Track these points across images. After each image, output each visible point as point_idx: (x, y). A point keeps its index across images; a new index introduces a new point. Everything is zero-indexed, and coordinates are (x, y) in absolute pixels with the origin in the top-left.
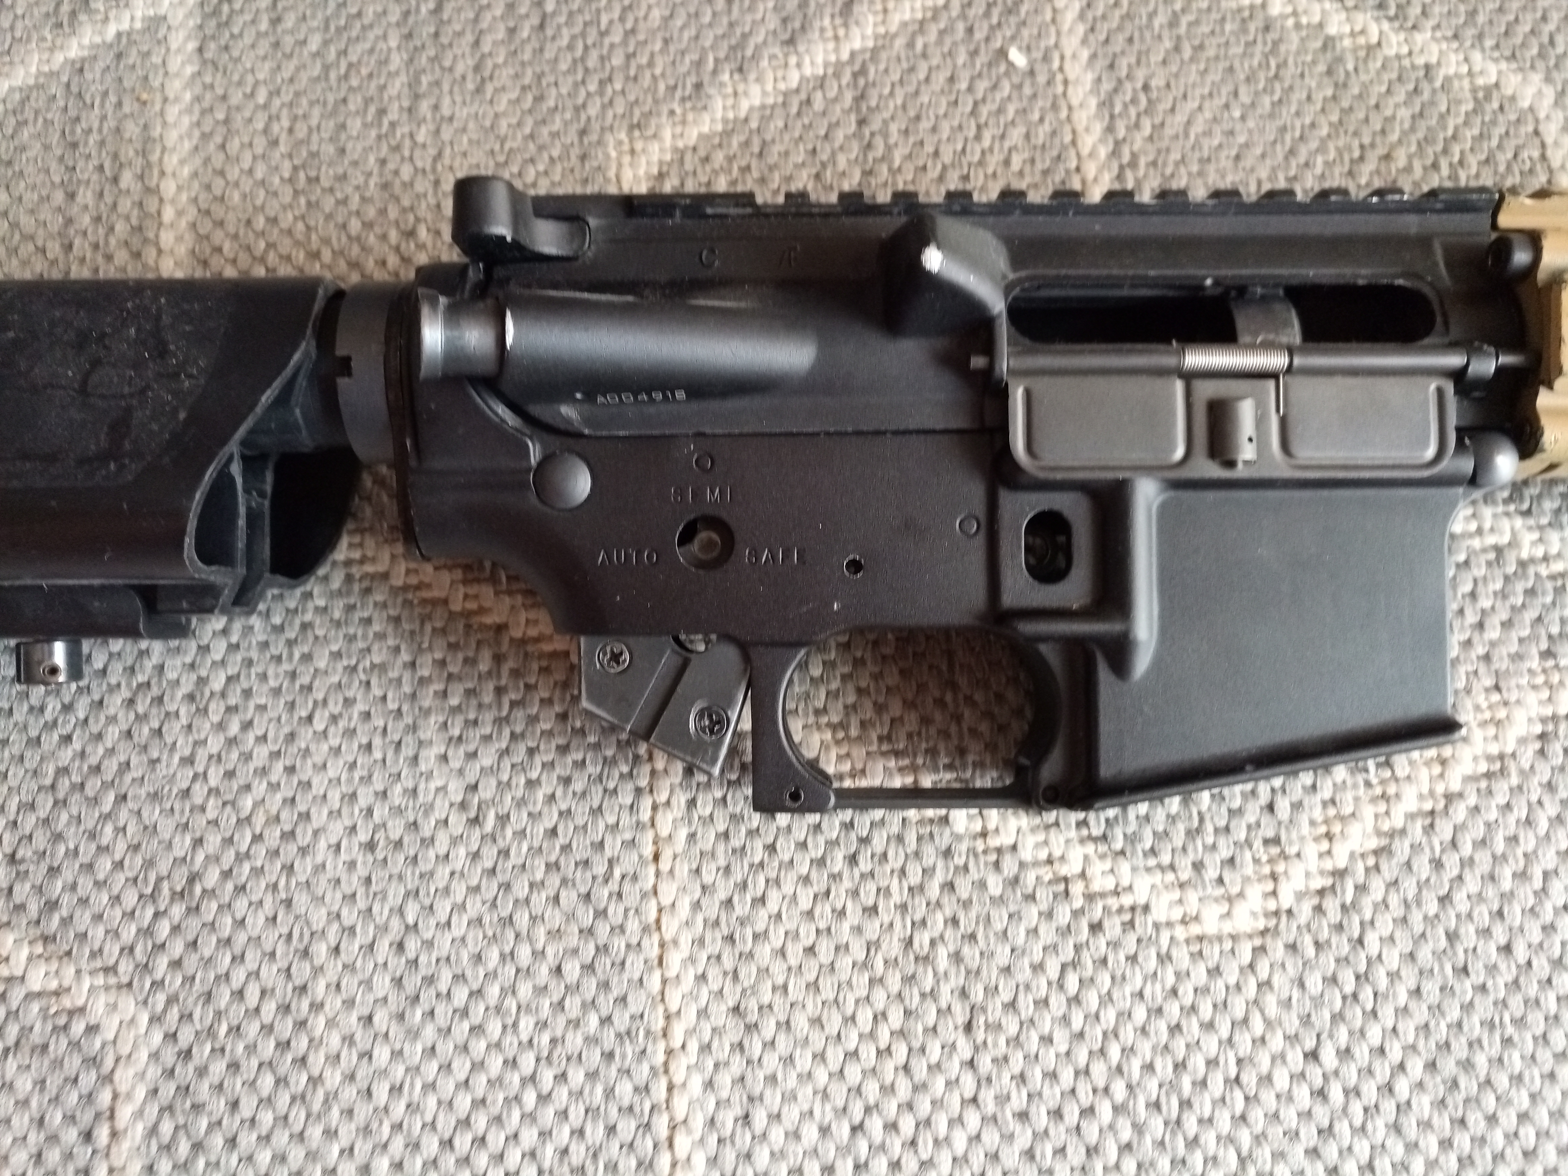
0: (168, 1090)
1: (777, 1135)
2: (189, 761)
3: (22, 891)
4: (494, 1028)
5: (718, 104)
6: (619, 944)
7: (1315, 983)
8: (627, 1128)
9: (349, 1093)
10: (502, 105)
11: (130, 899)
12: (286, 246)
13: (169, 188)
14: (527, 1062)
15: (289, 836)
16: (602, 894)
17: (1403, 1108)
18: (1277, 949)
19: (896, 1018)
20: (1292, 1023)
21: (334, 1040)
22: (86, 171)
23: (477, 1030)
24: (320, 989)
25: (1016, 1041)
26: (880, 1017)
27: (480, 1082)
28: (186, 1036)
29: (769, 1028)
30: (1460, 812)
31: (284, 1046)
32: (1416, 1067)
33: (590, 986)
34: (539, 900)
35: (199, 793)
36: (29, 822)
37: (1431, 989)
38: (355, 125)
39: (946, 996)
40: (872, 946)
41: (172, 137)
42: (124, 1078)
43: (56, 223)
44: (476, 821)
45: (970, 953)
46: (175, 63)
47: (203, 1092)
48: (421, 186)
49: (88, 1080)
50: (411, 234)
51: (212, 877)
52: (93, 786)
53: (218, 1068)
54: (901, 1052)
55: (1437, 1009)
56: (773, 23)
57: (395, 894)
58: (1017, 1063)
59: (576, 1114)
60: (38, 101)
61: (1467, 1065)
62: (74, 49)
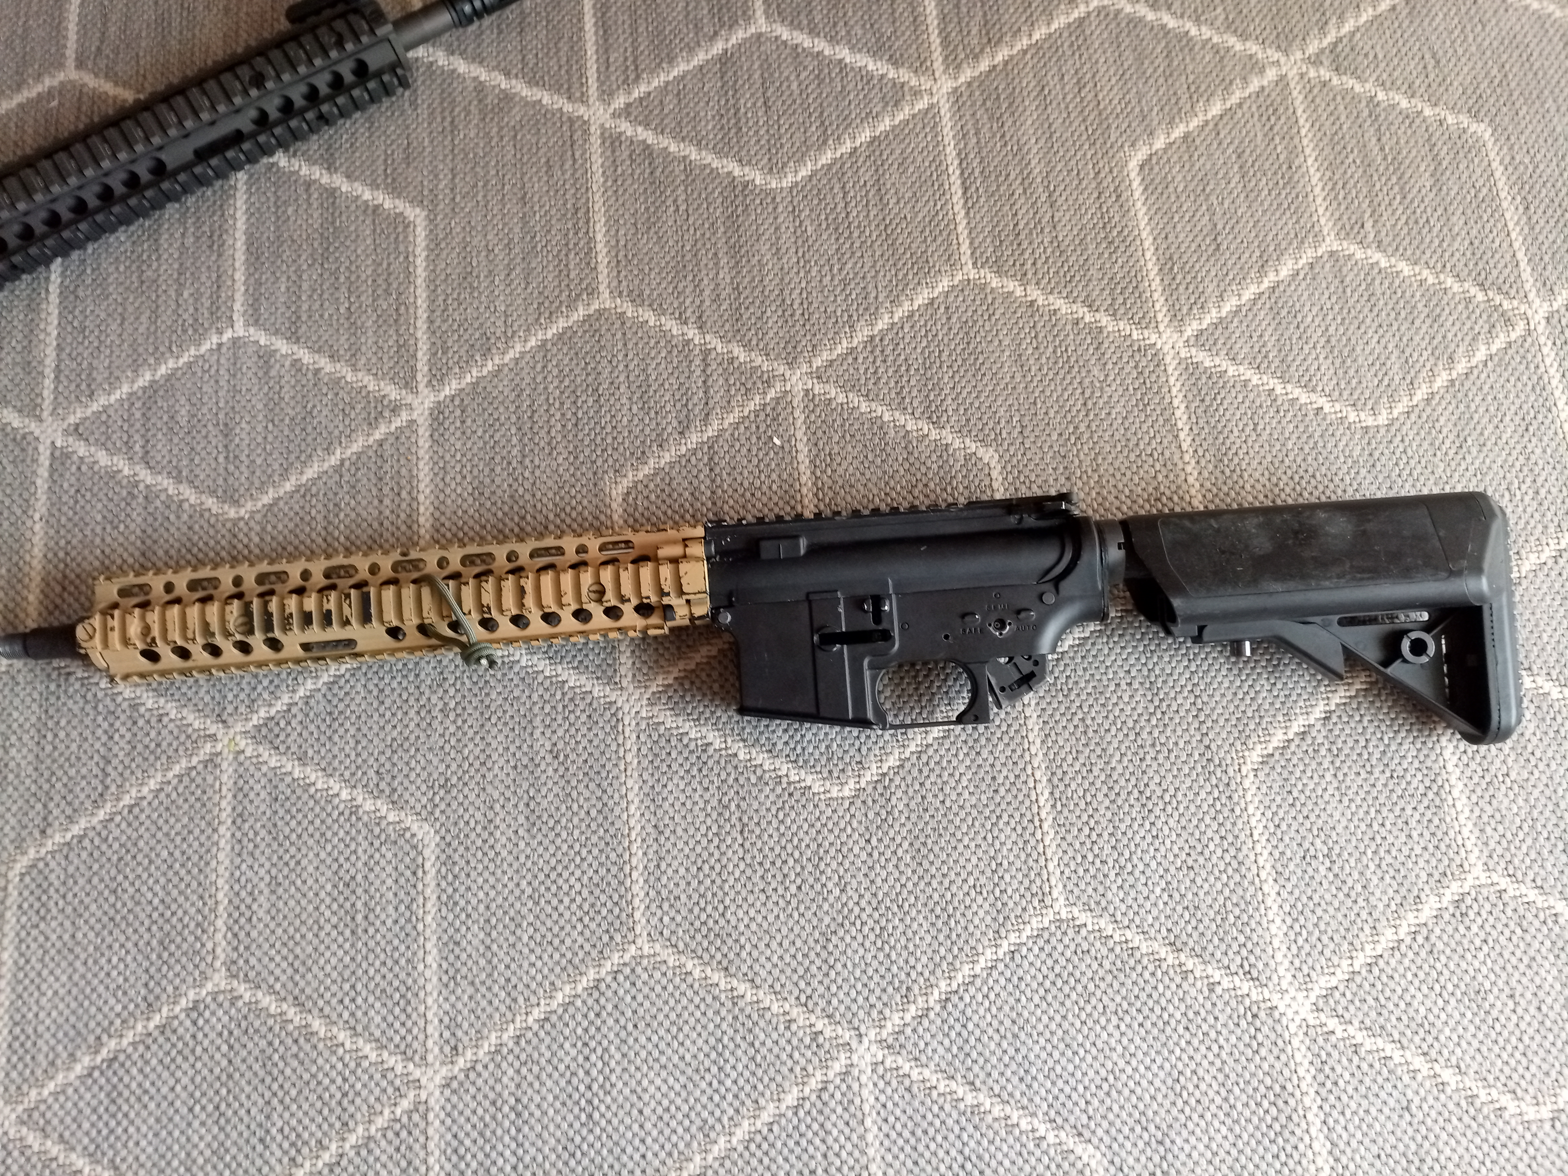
0: (443, 857)
1: (670, 872)
2: (442, 735)
3: (383, 785)
4: (564, 835)
5: (651, 462)
6: (611, 803)
7: (871, 815)
8: (614, 870)
9: (510, 858)
10: (560, 460)
11: (424, 788)
12: (471, 523)
13: (421, 498)
14: (577, 847)
15: (483, 764)
16: (605, 784)
17: (900, 859)
18: (858, 803)
19: (715, 829)
20: (862, 830)
21: (504, 840)
22: (386, 490)
23: (558, 835)
24: (498, 821)
25: (759, 837)
26: (709, 828)
27: (559, 856)
28: (448, 838)
29: (667, 833)
30: (931, 752)
31: (485, 841)
32: (906, 845)
33: (600, 819)
34: (581, 787)
35: (447, 748)
36: (382, 759)
37: (914, 817)
38: (498, 469)
39: (734, 820)
40: (707, 802)
41: (421, 475)
42: (427, 853)
43: (375, 513)
44: (556, 757)
45: (744, 805)
46: (421, 442)
47: (456, 857)
48: (528, 497)
49: (413, 854)
50: (523, 518)
51: (454, 780)
52: (406, 745)
53: (461, 849)
54: (716, 841)
55: (915, 824)
56: (675, 423)
57: (525, 786)
58: (759, 844)
59: (595, 865)
60: (364, 458)
61: (924, 844)
62: (377, 435)
